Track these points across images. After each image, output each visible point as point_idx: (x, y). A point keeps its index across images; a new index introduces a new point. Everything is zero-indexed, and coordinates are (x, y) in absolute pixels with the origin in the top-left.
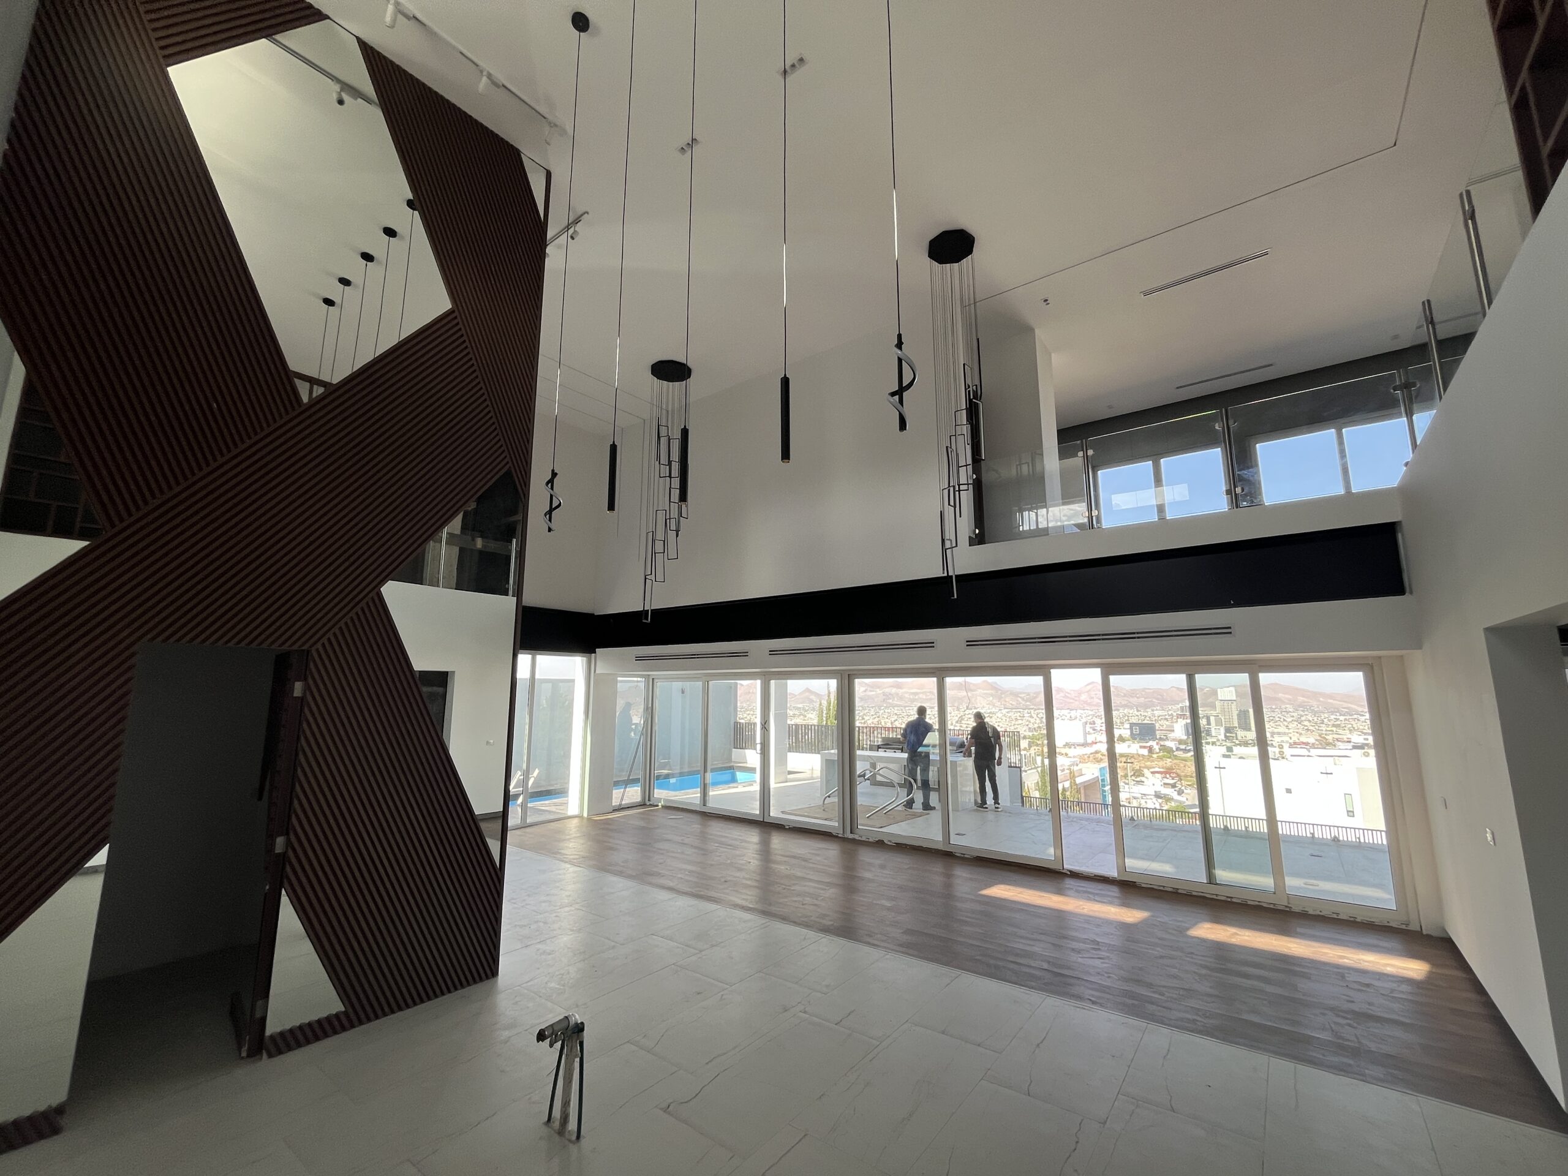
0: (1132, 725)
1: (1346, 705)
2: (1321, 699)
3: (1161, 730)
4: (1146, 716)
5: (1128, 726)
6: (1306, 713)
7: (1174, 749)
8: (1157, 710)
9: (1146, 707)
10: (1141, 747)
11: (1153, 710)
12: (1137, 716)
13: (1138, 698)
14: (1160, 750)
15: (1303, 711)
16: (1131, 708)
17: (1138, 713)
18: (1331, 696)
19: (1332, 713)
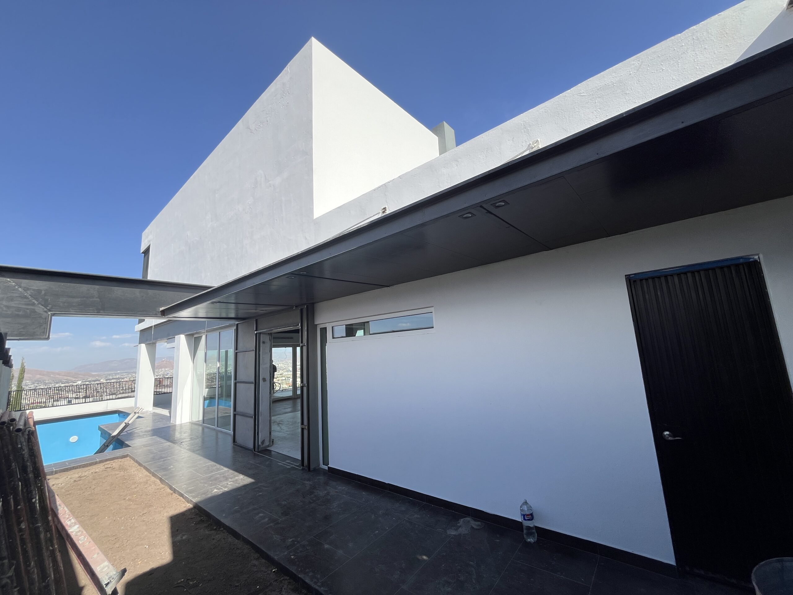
1: (66, 378)
2: (52, 376)
6: (40, 385)
15: (38, 384)
18: (59, 374)
19: (57, 383)
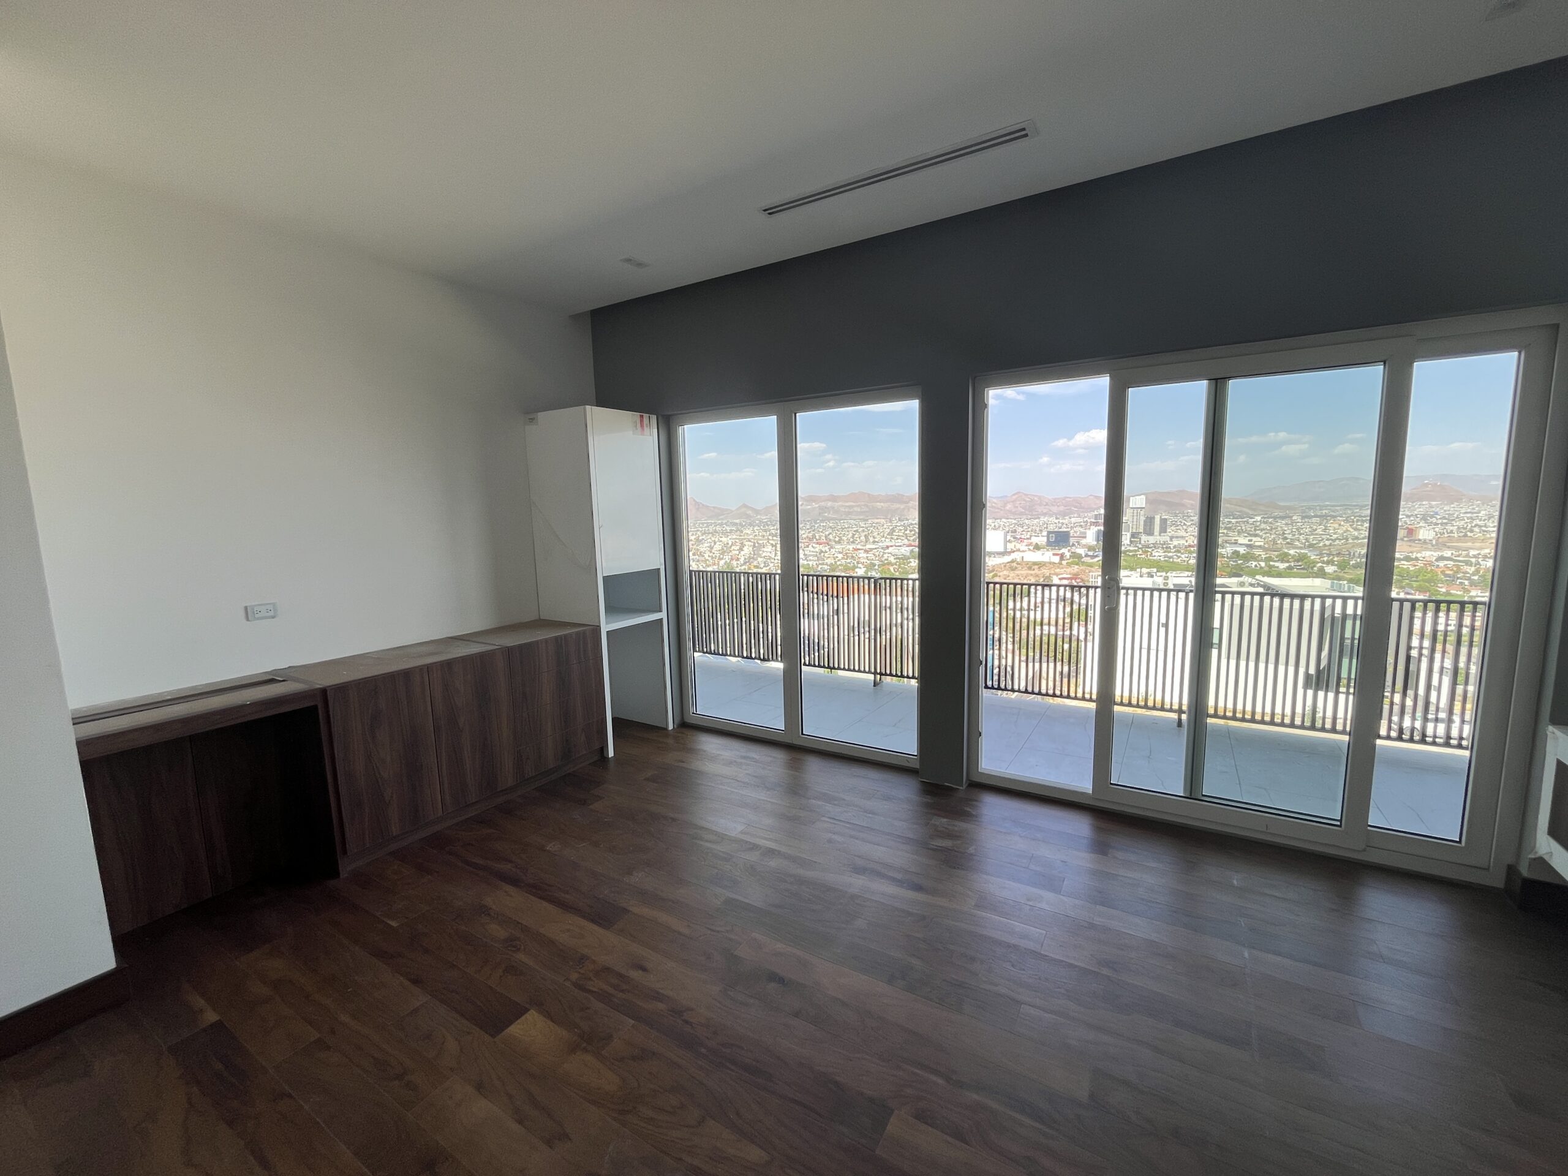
0: (1049, 533)
3: (1075, 537)
4: (1063, 524)
5: (1045, 533)
7: (1083, 556)
8: (1074, 517)
9: (1064, 514)
10: (1054, 554)
11: (1070, 518)
12: (1056, 523)
13: (1058, 506)
14: (1070, 556)
16: (1051, 516)
17: (1057, 521)
